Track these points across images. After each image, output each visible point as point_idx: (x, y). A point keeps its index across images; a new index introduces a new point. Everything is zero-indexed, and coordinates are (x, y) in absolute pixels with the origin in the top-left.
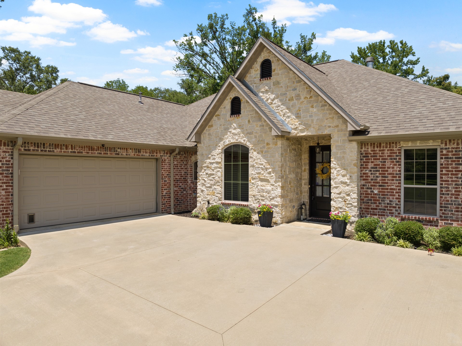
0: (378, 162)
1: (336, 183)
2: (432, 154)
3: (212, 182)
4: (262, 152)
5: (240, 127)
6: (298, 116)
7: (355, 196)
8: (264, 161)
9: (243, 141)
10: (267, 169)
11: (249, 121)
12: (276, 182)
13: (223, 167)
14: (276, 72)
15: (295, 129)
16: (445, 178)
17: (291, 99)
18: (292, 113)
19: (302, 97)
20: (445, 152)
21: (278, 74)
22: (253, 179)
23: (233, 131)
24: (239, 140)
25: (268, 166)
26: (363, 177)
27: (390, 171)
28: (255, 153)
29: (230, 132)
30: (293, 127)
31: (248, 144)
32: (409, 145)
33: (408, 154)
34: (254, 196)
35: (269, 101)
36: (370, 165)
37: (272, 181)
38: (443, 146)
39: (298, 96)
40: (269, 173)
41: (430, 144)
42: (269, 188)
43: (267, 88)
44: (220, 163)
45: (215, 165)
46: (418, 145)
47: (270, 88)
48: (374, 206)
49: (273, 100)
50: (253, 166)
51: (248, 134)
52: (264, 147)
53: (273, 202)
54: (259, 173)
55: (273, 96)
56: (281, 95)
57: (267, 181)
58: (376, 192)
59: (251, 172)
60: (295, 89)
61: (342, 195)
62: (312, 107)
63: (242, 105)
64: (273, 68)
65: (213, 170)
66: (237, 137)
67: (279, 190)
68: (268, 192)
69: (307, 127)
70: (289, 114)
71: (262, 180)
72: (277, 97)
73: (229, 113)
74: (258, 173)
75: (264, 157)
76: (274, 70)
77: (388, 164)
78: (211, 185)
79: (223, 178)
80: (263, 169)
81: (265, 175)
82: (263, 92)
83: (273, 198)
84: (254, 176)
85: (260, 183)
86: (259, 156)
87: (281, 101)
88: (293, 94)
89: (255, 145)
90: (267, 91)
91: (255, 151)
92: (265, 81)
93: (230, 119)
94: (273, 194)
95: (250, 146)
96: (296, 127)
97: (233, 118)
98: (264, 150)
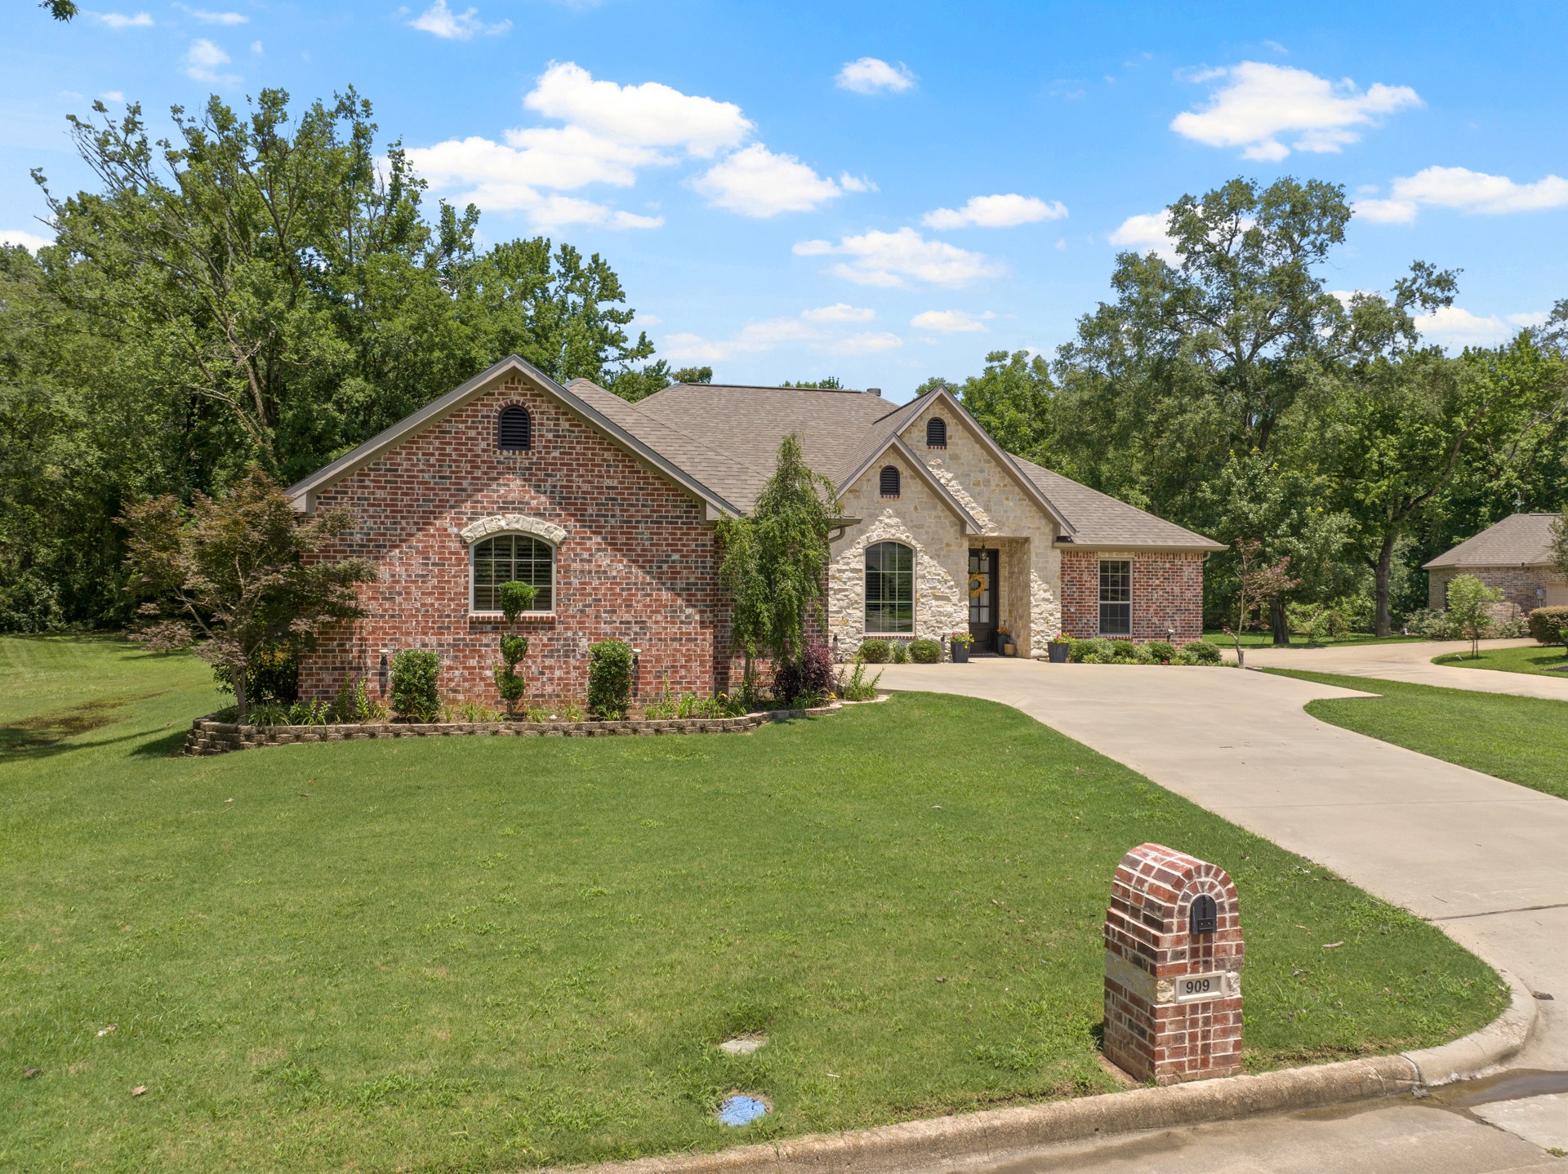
0: (1076, 575)
1: (1036, 601)
2: (1125, 567)
3: (844, 603)
4: (939, 556)
5: (898, 514)
6: (987, 510)
7: (1059, 615)
8: (941, 571)
9: (904, 538)
10: (946, 582)
11: (916, 508)
12: (960, 600)
13: (863, 575)
14: (953, 440)
16: (1138, 592)
17: (977, 484)
18: (979, 504)
19: (993, 484)
20: (1137, 566)
21: (957, 444)
22: (923, 596)
23: (887, 521)
24: (898, 535)
25: (949, 578)
26: (1062, 594)
27: (1087, 585)
28: (926, 558)
29: (881, 521)
30: (983, 523)
31: (914, 542)
32: (1106, 556)
33: (1105, 566)
34: (925, 622)
37: (955, 599)
38: (1136, 559)
39: (987, 482)
40: (950, 588)
41: (1124, 557)
42: (949, 608)
43: (939, 461)
44: (861, 570)
45: (849, 574)
46: (1114, 557)
47: (944, 462)
49: (949, 481)
50: (923, 577)
51: (915, 527)
52: (941, 549)
53: (956, 630)
54: (934, 588)
55: (950, 476)
56: (963, 475)
57: (947, 599)
58: (1074, 610)
59: (919, 586)
60: (982, 471)
61: (1044, 615)
62: (1007, 499)
63: (902, 481)
64: (948, 433)
65: (845, 583)
66: (893, 531)
67: (966, 612)
68: (949, 615)
69: (1000, 525)
70: (974, 505)
71: (937, 598)
72: (956, 477)
73: (879, 490)
74: (931, 588)
75: (942, 564)
76: (951, 437)
77: (1086, 577)
78: (841, 607)
79: (864, 596)
80: (939, 582)
81: (943, 589)
82: (935, 466)
83: (957, 624)
84: (925, 593)
85: (934, 603)
86: (935, 563)
87: (961, 484)
89: (925, 544)
90: (939, 467)
91: (926, 554)
92: (936, 450)
93: (880, 500)
94: (957, 617)
95: (919, 547)
96: (987, 526)
97: (887, 499)
98: (942, 553)
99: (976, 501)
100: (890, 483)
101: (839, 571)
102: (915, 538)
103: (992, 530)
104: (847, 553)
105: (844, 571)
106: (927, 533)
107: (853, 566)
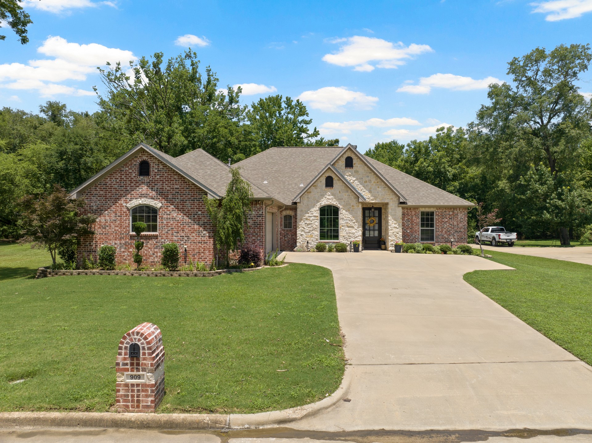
0: (409, 217)
1: (391, 228)
2: (432, 214)
3: (311, 229)
4: (349, 210)
5: (333, 194)
6: (370, 192)
7: (401, 234)
8: (350, 216)
9: (335, 204)
10: (352, 220)
11: (340, 192)
12: (358, 228)
13: (319, 219)
14: (356, 165)
15: (369, 199)
16: (437, 224)
17: (366, 182)
18: (367, 190)
19: (373, 182)
20: (437, 213)
21: (357, 167)
22: (343, 226)
23: (328, 197)
24: (332, 203)
25: (353, 219)
26: (403, 225)
27: (415, 221)
28: (344, 211)
29: (325, 197)
30: (367, 197)
31: (339, 205)
32: (423, 210)
33: (423, 213)
34: (343, 236)
35: (352, 181)
36: (406, 219)
37: (356, 227)
38: (437, 210)
39: (370, 181)
40: (354, 223)
41: (432, 210)
42: (353, 231)
43: (350, 173)
44: (317, 216)
45: (313, 218)
46: (427, 210)
47: (352, 173)
48: (407, 238)
49: (354, 181)
50: (343, 219)
51: (339, 199)
52: (350, 208)
53: (356, 239)
54: (347, 223)
55: (354, 179)
56: (360, 179)
57: (353, 227)
58: (408, 231)
59: (341, 222)
60: (368, 177)
61: (394, 234)
62: (378, 187)
63: (334, 182)
64: (354, 162)
65: (311, 221)
66: (330, 201)
67: (361, 232)
68: (353, 234)
69: (375, 198)
70: (364, 190)
71: (348, 227)
72: (357, 180)
73: (325, 185)
74: (346, 223)
75: (350, 213)
76: (355, 164)
77: (414, 218)
78: (310, 231)
79: (319, 226)
80: (349, 220)
81: (351, 224)
82: (347, 176)
83: (357, 237)
84: (344, 225)
85: (347, 229)
86: (347, 213)
87: (359, 182)
88: (367, 179)
89: (344, 206)
90: (350, 176)
91: (344, 210)
92: (349, 169)
93: (325, 189)
94: (357, 235)
95: (341, 207)
96: (369, 198)
97: (328, 189)
98: (350, 209)
99: (365, 188)
100: (329, 182)
101: (309, 217)
102: (339, 204)
103: (372, 200)
104: (312, 210)
105: (311, 217)
106: (344, 201)
107: (314, 214)
